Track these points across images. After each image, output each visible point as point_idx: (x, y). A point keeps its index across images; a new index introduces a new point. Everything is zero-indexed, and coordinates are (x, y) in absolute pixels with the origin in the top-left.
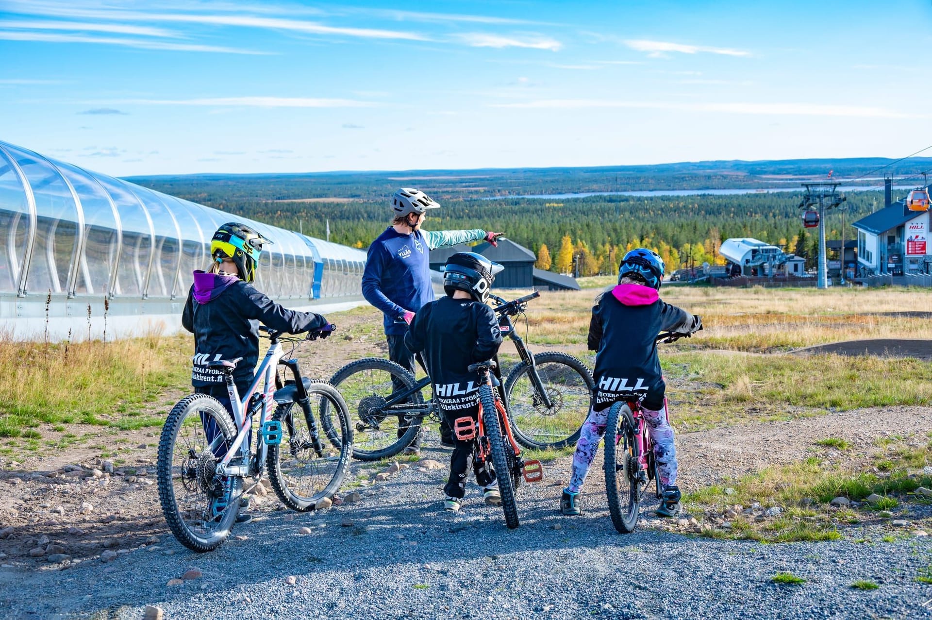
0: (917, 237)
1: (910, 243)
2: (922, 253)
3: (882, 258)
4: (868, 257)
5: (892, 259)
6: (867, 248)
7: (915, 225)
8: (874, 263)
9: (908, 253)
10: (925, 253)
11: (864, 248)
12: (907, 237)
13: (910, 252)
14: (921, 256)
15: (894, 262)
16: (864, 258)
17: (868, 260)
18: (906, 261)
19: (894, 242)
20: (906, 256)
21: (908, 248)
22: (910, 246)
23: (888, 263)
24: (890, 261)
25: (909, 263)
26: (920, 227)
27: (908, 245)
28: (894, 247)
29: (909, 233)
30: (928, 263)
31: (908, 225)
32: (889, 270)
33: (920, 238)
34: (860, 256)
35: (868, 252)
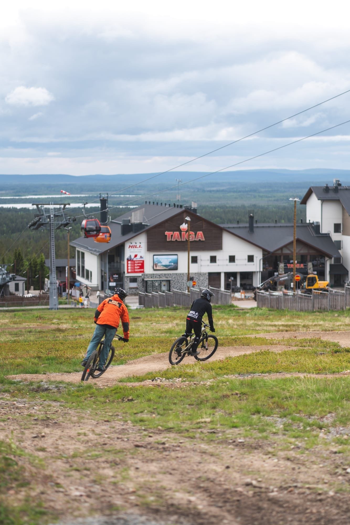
0: (136, 256)
1: (129, 262)
2: (140, 272)
3: (102, 277)
4: (88, 275)
5: (113, 277)
6: (86, 267)
7: (134, 244)
8: (95, 281)
9: (128, 272)
10: (143, 272)
11: (83, 267)
12: (127, 256)
13: (129, 271)
14: (140, 274)
15: (115, 281)
16: (83, 276)
17: (87, 278)
18: (125, 280)
19: (113, 261)
20: (126, 275)
21: (128, 266)
22: (129, 265)
23: (110, 281)
24: (112, 280)
25: (128, 282)
26: (138, 246)
27: (128, 264)
28: (114, 265)
29: (129, 252)
30: (146, 281)
31: (127, 245)
32: (111, 288)
33: (138, 257)
34: (79, 274)
35: (88, 271)
